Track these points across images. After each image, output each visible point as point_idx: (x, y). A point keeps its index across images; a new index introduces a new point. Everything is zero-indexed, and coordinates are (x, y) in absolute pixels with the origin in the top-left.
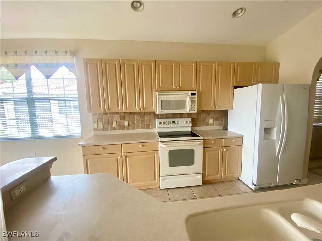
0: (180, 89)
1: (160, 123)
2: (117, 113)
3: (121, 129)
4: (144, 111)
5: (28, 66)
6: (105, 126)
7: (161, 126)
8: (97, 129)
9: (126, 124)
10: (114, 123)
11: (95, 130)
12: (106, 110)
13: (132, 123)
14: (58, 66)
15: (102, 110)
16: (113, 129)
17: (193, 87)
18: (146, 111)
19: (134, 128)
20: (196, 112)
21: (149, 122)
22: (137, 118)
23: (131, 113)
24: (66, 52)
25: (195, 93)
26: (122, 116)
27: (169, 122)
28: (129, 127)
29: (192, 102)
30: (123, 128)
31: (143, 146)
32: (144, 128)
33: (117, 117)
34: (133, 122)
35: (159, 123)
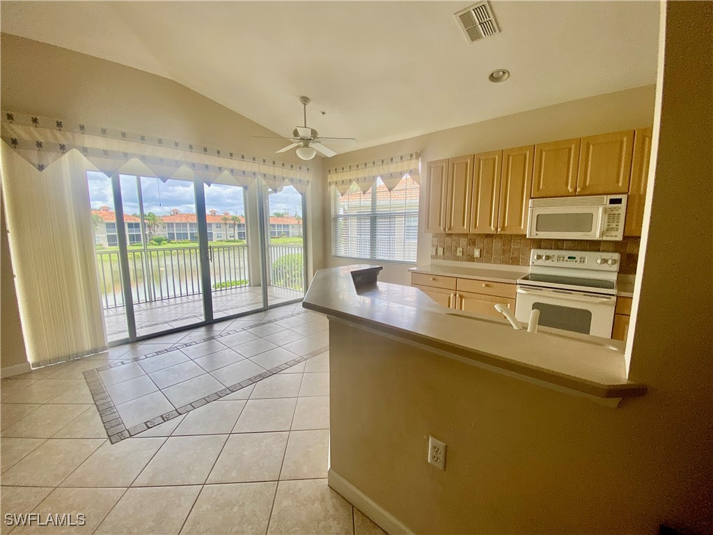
0: (586, 192)
1: (539, 257)
2: (465, 235)
3: (469, 260)
4: (503, 233)
5: (374, 178)
6: (446, 254)
7: (540, 262)
8: (435, 256)
9: (477, 253)
10: (460, 249)
11: (432, 257)
12: (447, 229)
13: (487, 252)
14: (401, 174)
15: (442, 229)
16: (457, 259)
17: (620, 184)
18: (507, 232)
19: (489, 261)
20: (620, 238)
21: (519, 254)
22: (497, 245)
23: (488, 236)
24: (411, 156)
25: (621, 199)
26: (473, 240)
27: (559, 257)
28: (481, 259)
29: (611, 217)
30: (471, 259)
31: (487, 285)
32: (507, 263)
33: (464, 241)
34: (489, 252)
35: (535, 257)
